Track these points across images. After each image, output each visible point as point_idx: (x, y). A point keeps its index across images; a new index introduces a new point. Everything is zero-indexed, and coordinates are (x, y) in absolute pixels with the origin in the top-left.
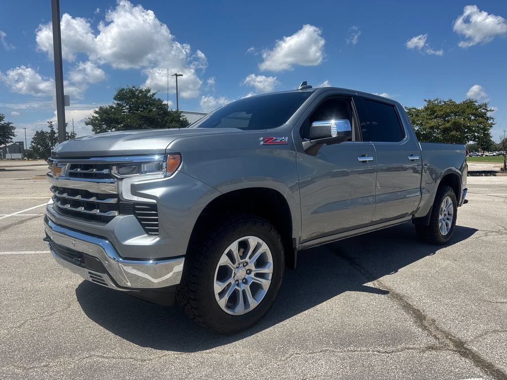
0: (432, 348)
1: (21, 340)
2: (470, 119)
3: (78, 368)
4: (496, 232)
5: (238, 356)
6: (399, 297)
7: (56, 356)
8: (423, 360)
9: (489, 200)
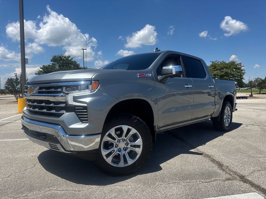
0: (229, 179)
1: (10, 184)
2: (233, 70)
3: (44, 196)
4: (251, 125)
5: (130, 187)
6: (208, 156)
7: (31, 191)
8: (225, 185)
9: (246, 110)
